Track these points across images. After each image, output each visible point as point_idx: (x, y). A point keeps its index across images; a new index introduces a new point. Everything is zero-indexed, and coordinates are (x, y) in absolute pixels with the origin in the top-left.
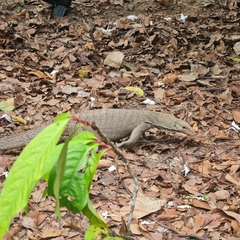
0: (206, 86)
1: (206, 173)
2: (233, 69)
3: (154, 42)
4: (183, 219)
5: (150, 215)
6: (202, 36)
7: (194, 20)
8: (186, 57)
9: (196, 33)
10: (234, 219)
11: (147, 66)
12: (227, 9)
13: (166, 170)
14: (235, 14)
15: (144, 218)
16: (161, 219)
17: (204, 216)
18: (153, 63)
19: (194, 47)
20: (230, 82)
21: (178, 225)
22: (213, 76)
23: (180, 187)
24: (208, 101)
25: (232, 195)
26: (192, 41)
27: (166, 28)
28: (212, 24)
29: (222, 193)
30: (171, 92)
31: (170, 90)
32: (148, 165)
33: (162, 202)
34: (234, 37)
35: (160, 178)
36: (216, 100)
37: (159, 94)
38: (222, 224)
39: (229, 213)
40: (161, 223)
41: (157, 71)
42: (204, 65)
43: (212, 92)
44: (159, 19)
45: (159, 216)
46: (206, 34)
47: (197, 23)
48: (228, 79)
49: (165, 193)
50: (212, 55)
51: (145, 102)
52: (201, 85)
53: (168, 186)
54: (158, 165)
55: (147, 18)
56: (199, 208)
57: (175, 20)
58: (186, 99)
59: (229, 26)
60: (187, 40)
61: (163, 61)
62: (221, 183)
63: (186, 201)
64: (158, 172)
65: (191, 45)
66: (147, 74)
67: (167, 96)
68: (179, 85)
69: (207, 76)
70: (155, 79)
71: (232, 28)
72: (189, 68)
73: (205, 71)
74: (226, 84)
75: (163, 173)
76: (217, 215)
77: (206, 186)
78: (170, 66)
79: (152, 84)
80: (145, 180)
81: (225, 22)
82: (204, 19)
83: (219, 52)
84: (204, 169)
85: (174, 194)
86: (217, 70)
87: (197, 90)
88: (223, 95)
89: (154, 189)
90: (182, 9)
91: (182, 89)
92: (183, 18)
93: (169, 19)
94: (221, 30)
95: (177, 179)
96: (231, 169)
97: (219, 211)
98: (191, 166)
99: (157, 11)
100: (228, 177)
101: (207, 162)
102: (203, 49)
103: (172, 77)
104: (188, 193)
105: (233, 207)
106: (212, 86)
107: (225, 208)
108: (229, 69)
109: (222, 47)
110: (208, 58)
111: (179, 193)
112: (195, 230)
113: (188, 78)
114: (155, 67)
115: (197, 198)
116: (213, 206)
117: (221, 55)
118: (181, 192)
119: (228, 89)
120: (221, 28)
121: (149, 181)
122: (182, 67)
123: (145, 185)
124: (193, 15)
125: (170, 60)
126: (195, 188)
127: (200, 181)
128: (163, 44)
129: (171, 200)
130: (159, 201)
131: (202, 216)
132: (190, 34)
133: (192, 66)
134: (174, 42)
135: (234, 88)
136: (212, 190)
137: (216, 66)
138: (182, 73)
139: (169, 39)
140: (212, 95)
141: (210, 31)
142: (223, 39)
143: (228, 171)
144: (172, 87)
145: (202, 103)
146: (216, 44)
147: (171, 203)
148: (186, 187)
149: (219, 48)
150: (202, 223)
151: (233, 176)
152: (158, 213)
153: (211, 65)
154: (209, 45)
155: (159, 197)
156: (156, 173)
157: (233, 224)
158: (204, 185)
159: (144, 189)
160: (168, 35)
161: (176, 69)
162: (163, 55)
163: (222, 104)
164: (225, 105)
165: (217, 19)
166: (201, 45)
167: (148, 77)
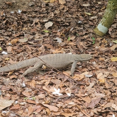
0: (32, 44)
1: (33, 86)
2: (44, 36)
3: (6, 24)
4: (23, 109)
5: (7, 108)
6: (29, 20)
7: (25, 12)
8: (22, 31)
9: (26, 19)
10: (47, 108)
11: (3, 35)
12: (41, 7)
13: (14, 86)
14: (45, 9)
15: (4, 110)
16: (12, 110)
17: (33, 107)
18: (6, 34)
19: (25, 25)
20: (43, 42)
21: (20, 112)
22: (35, 39)
23: (21, 94)
24: (33, 51)
25: (46, 96)
26: (25, 23)
27: (11, 17)
28: (34, 14)
29: (41, 96)
30: (15, 48)
31: (15, 47)
32: (5, 84)
33: (12, 101)
34: (45, 21)
35: (11, 90)
36: (37, 51)
37: (9, 49)
38: (42, 110)
39: (45, 105)
40: (12, 112)
41: (8, 38)
42: (31, 34)
43: (35, 47)
44: (8, 12)
45: (11, 108)
46: (31, 19)
47: (27, 14)
48: (42, 41)
49: (14, 97)
50: (34, 29)
51: (2, 53)
52: (30, 44)
53: (15, 93)
54: (10, 84)
55: (2, 12)
56: (31, 103)
57: (16, 13)
58: (23, 51)
59: (42, 15)
60: (22, 22)
61: (10, 33)
62: (41, 91)
63: (24, 100)
64: (10, 87)
65: (24, 25)
66: (3, 39)
67: (13, 50)
68: (19, 44)
69: (32, 39)
70: (7, 42)
71: (44, 16)
72: (24, 36)
73: (31, 37)
74: (41, 43)
75: (12, 88)
76: (40, 106)
77: (33, 93)
78: (14, 35)
79: (6, 44)
80: (4, 91)
81: (40, 13)
82: (30, 12)
83: (38, 28)
84: (32, 84)
85: (18, 97)
86: (37, 36)
87: (28, 46)
88: (41, 48)
89: (8, 95)
90: (19, 7)
91: (21, 46)
92: (20, 11)
93: (13, 12)
94: (38, 17)
95: (19, 90)
96: (45, 83)
97: (40, 104)
98: (26, 83)
99: (6, 9)
100: (44, 88)
101: (34, 81)
102: (30, 26)
103: (15, 40)
104: (25, 96)
105: (47, 102)
106: (35, 44)
107: (43, 103)
108: (43, 36)
109: (39, 25)
110: (32, 31)
111: (21, 97)
112: (29, 114)
113: (23, 40)
114: (7, 36)
115: (29, 99)
116: (37, 102)
117: (38, 29)
118: (22, 96)
119: (43, 46)
120: (38, 16)
121: (5, 92)
122: (20, 36)
123: (4, 94)
124: (24, 10)
125: (14, 32)
126: (28, 94)
127: (31, 90)
128: (10, 25)
129: (17, 100)
130: (11, 101)
131: (32, 107)
132: (23, 19)
133: (25, 35)
134: (15, 23)
135: (46, 45)
136: (36, 94)
137: (37, 35)
138: (20, 39)
139: (13, 22)
140: (35, 49)
141: (33, 18)
142: (39, 21)
143: (44, 85)
144: (16, 45)
145: (30, 52)
146: (36, 24)
147: (17, 102)
148: (24, 93)
149: (37, 26)
150: (32, 111)
151: (46, 87)
152: (11, 107)
153: (34, 34)
154: (32, 25)
155: (11, 99)
156: (9, 87)
157: (47, 110)
158: (33, 92)
159: (3, 96)
160: (12, 20)
161: (17, 37)
162: (10, 30)
163: (40, 53)
164: (42, 53)
165: (36, 12)
166: (29, 25)
167: (3, 41)
